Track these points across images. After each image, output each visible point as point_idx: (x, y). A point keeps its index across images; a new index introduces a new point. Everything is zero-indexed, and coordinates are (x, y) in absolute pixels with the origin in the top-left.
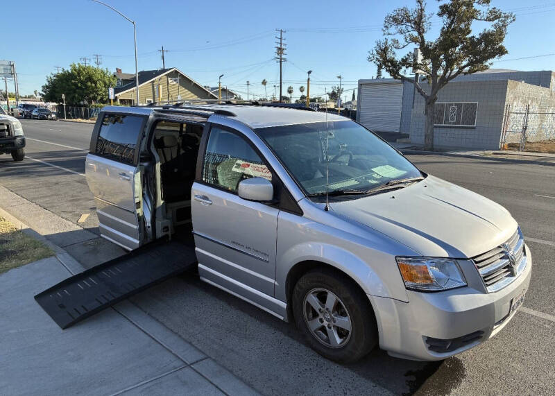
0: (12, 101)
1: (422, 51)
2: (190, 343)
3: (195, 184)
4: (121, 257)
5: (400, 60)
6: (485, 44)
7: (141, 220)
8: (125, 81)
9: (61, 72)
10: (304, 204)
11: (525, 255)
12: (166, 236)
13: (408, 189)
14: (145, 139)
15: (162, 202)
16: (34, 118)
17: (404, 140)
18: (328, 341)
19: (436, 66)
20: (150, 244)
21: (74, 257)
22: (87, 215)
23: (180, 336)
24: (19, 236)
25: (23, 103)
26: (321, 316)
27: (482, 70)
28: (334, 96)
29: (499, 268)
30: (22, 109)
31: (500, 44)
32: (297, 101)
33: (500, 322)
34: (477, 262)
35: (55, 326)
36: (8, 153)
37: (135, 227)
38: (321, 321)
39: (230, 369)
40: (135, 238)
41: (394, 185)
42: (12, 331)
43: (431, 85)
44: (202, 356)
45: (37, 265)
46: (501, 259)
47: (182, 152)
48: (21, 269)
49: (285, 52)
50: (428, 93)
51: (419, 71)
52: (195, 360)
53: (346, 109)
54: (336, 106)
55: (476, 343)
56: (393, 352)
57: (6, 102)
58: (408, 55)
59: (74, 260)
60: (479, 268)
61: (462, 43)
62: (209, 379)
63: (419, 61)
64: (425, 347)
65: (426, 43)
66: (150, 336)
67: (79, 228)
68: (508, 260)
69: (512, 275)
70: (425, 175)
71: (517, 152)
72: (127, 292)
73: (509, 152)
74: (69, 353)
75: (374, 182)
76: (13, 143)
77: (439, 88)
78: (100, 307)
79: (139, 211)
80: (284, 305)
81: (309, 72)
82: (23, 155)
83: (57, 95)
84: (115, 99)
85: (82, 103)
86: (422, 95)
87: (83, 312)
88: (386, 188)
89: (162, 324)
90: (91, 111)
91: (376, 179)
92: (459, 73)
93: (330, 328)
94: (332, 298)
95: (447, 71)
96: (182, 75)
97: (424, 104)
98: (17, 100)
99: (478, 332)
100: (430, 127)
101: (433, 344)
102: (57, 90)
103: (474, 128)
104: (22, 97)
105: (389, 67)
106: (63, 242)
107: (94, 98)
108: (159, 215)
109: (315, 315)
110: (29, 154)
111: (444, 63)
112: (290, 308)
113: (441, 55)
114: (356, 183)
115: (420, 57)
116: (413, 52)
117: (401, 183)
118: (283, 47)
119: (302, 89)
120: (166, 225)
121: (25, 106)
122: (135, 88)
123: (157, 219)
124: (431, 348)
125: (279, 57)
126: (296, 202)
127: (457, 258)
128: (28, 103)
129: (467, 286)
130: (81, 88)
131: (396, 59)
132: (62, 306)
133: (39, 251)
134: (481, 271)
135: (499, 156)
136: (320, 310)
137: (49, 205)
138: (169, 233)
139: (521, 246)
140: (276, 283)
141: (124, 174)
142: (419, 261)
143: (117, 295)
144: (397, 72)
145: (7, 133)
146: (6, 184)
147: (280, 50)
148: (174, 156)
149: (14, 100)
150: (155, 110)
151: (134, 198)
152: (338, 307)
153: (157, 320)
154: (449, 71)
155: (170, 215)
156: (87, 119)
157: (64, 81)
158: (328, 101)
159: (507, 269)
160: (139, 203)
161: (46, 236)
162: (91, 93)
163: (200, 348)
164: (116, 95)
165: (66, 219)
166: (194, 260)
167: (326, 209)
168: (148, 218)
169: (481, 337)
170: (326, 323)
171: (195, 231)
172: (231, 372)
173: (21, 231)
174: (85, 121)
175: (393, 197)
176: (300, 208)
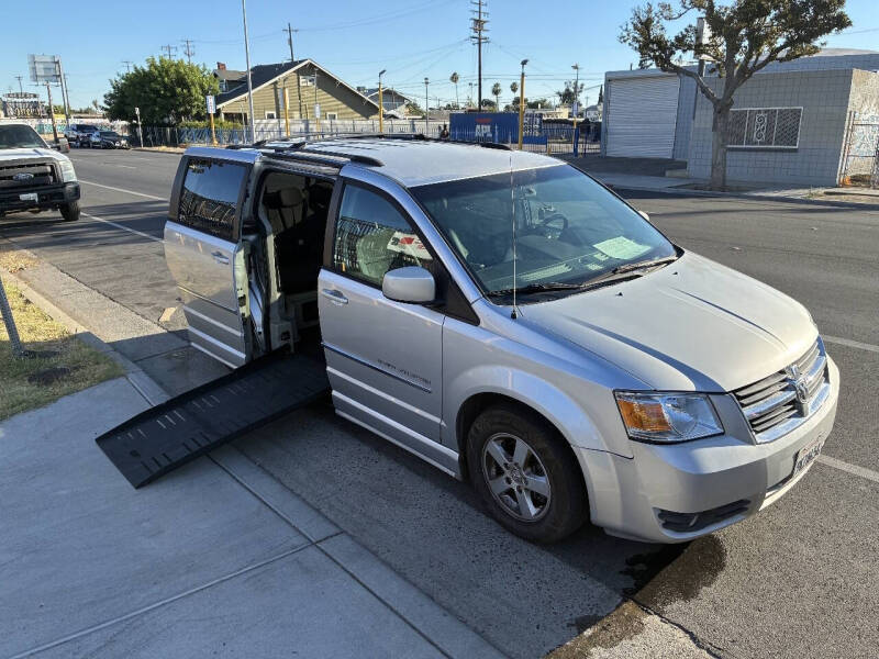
0: (59, 119)
1: (709, 22)
2: (318, 511)
3: (322, 270)
4: (221, 379)
5: (673, 39)
6: (814, 11)
7: (248, 323)
8: (231, 83)
9: (132, 71)
10: (480, 307)
11: (827, 381)
12: (286, 347)
13: (647, 278)
14: (248, 199)
15: (278, 295)
16: (95, 146)
17: (678, 173)
18: (518, 510)
19: (733, 48)
20: (262, 358)
21: (152, 377)
22: (173, 309)
23: (304, 500)
24: (73, 345)
25: (78, 122)
26: (508, 474)
27: (810, 53)
28: (568, 97)
29: (778, 404)
30: (75, 133)
31: (840, 10)
32: (507, 107)
33: (777, 486)
34: (739, 398)
35: (124, 483)
36: (55, 209)
37: (239, 334)
38: (509, 481)
39: (374, 549)
40: (239, 350)
41: (627, 271)
42: (64, 492)
43: (724, 80)
44: (333, 530)
45: (100, 390)
46: (783, 390)
47: (310, 212)
48: (77, 396)
49: (485, 26)
50: (719, 95)
51: (704, 57)
52: (323, 536)
53: (587, 120)
54: (570, 115)
55: (739, 517)
56: (611, 529)
57: (50, 121)
58: (686, 30)
59: (152, 382)
60: (743, 406)
61: (776, 7)
62: (342, 563)
63: (705, 41)
64: (657, 523)
65: (717, 8)
66: (260, 499)
67: (160, 331)
68: (793, 392)
69: (801, 414)
70: (680, 253)
71: (865, 191)
72: (228, 433)
73: (851, 190)
74: (144, 524)
75: (594, 267)
76: (62, 194)
77: (737, 85)
78: (188, 456)
79: (243, 310)
80: (455, 455)
81: (524, 63)
82: (78, 212)
83: (128, 109)
84: (218, 113)
85: (166, 120)
86: (708, 97)
87: (165, 463)
88: (611, 279)
89: (279, 480)
90: (180, 133)
91: (598, 262)
92: (771, 58)
93: (520, 491)
94: (522, 449)
95: (751, 57)
96: (321, 72)
97: (711, 112)
98: (68, 117)
99: (741, 501)
100: (721, 150)
101: (670, 519)
102: (128, 101)
103: (795, 150)
104: (74, 112)
105: (654, 51)
106: (136, 353)
107: (187, 113)
108: (274, 313)
109: (500, 472)
110: (87, 209)
111: (746, 43)
112: (463, 461)
113: (740, 29)
114: (566, 269)
115: (707, 32)
116: (695, 24)
117: (636, 268)
118: (483, 18)
119: (514, 88)
120: (285, 331)
121: (80, 128)
122: (247, 94)
123: (271, 321)
124: (666, 525)
125: (476, 35)
126: (469, 305)
127: (709, 392)
128: (85, 121)
129: (723, 434)
130: (164, 96)
131: (666, 37)
132: (134, 454)
133: (103, 368)
134: (747, 411)
135: (834, 199)
136: (506, 465)
137: (118, 294)
138: (291, 341)
139: (822, 367)
140: (443, 423)
141: (220, 255)
142: (649, 398)
143: (213, 439)
144: (667, 60)
145: (51, 178)
146: (53, 259)
147: (479, 23)
148: (299, 219)
149: (63, 117)
150: (264, 154)
151: (236, 290)
152: (531, 462)
153: (272, 475)
154: (755, 57)
155: (292, 314)
156: (176, 146)
157: (138, 86)
158: (558, 107)
159: (791, 407)
160: (244, 297)
161: (112, 344)
162: (180, 105)
163: (332, 517)
164: (219, 106)
165: (143, 316)
166: (326, 385)
167: (513, 317)
168: (258, 319)
169: (746, 509)
170: (514, 485)
171: (325, 343)
172: (375, 554)
173: (76, 336)
174: (172, 149)
175: (620, 294)
176: (475, 313)
